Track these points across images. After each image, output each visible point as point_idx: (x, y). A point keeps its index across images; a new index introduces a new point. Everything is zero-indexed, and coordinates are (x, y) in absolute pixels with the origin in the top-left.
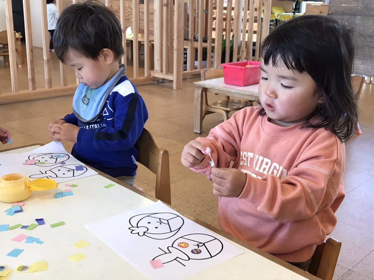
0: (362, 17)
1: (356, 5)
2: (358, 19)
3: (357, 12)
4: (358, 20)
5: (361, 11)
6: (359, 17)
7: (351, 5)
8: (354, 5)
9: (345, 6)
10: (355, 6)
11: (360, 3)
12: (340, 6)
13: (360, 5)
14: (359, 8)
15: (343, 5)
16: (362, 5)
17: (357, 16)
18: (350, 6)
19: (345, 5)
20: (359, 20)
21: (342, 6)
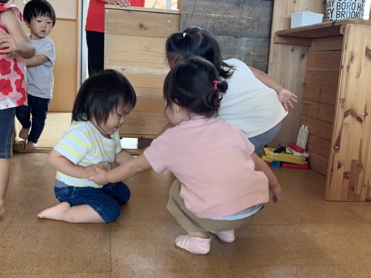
0: (250, 38)
1: (237, 17)
2: (242, 42)
3: (241, 29)
4: (244, 44)
5: (248, 27)
6: (245, 39)
7: (229, 16)
8: (234, 16)
9: (215, 17)
10: (235, 18)
11: (245, 13)
12: (206, 15)
13: (245, 17)
14: (244, 22)
15: (213, 15)
16: (249, 16)
17: (241, 37)
18: (226, 16)
19: (216, 15)
20: (245, 46)
21: (210, 17)
